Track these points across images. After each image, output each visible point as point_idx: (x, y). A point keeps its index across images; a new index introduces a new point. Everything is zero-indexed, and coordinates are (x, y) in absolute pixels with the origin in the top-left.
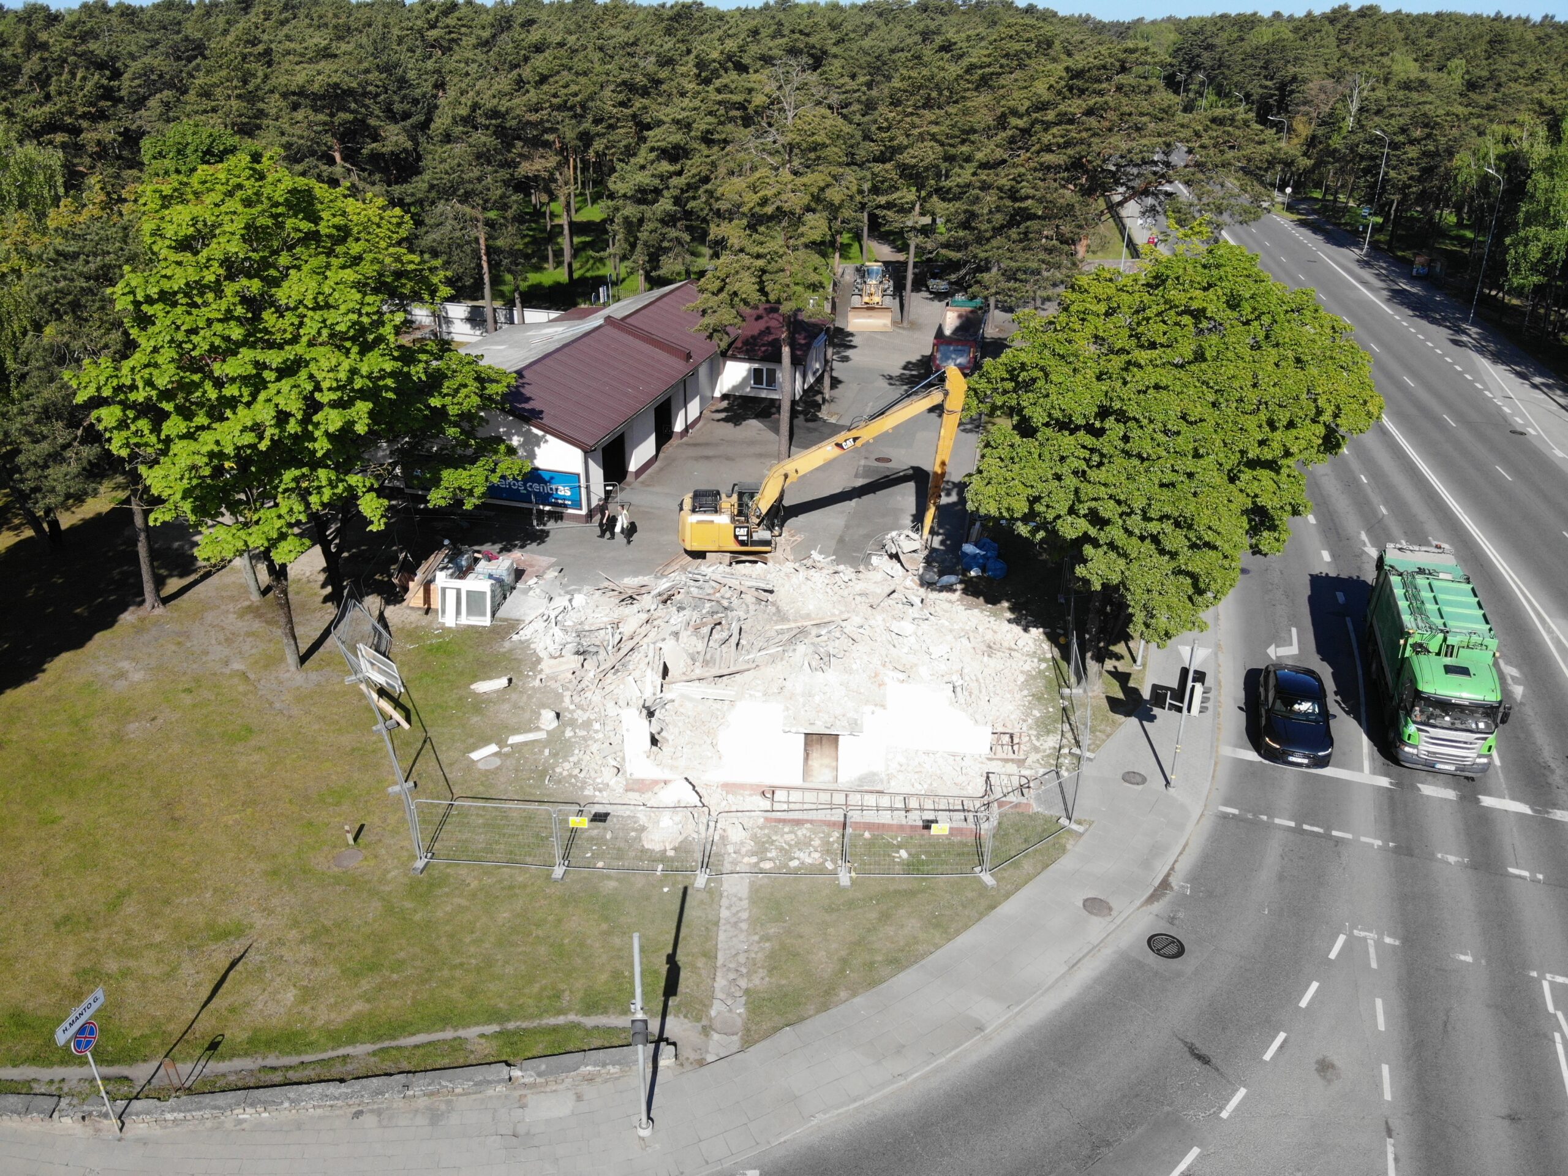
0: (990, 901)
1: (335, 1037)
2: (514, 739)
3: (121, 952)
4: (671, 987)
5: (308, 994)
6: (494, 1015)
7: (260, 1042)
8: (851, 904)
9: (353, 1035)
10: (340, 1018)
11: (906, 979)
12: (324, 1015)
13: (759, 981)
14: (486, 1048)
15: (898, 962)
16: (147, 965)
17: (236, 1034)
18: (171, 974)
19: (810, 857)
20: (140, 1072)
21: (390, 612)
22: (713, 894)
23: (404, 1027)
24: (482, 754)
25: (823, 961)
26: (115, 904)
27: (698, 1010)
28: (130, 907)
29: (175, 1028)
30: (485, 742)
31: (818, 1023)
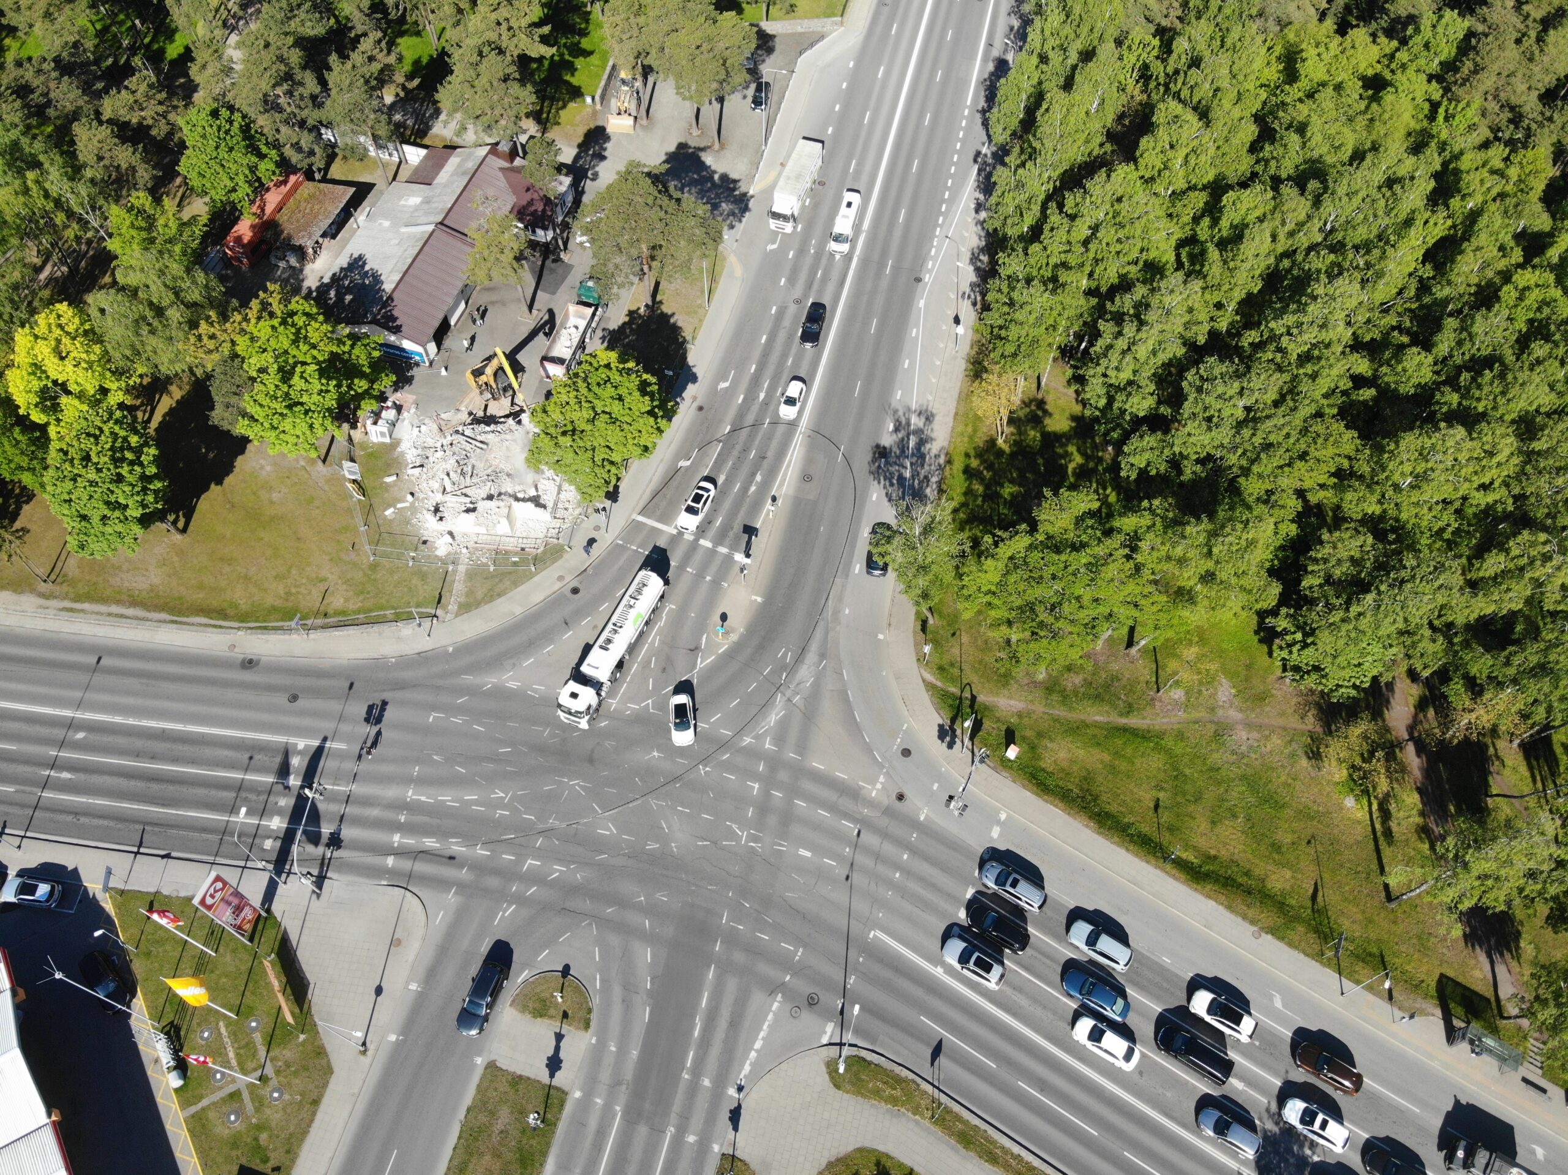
0: (532, 575)
1: (354, 612)
2: (399, 506)
3: (296, 586)
4: (439, 602)
5: (347, 600)
6: (393, 608)
7: (337, 613)
8: (493, 577)
9: (359, 612)
10: (356, 607)
11: (500, 600)
12: (352, 606)
13: (462, 599)
14: (391, 617)
15: (500, 595)
16: (302, 590)
17: (330, 611)
18: (310, 593)
19: (484, 560)
20: (309, 622)
21: (352, 432)
22: (455, 571)
23: (371, 611)
24: (389, 512)
25: (479, 595)
26: (289, 571)
27: (445, 608)
28: (294, 571)
29: (315, 609)
30: (389, 506)
31: (474, 612)
